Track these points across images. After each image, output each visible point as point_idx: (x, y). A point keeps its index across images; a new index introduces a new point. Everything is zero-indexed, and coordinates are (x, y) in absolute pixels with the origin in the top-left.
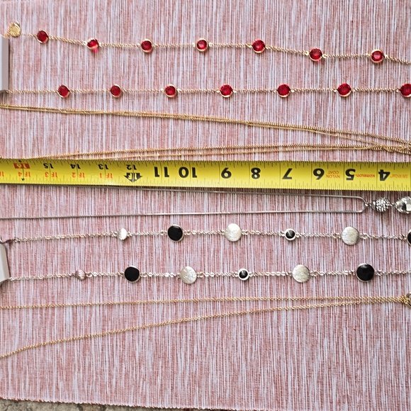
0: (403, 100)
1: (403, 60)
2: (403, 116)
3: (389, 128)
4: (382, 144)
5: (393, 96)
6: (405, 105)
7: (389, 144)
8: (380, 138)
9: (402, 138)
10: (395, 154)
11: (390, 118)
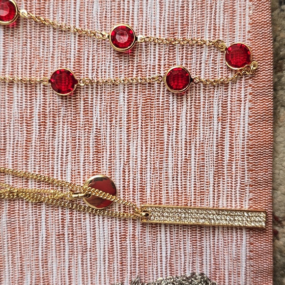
0: (58, 100)
1: (58, 22)
2: (59, 133)
3: (31, 153)
4: (19, 185)
5: (40, 92)
6: (63, 110)
7: (32, 186)
8: (15, 175)
9: (57, 177)
10: (44, 207)
11: (34, 136)
